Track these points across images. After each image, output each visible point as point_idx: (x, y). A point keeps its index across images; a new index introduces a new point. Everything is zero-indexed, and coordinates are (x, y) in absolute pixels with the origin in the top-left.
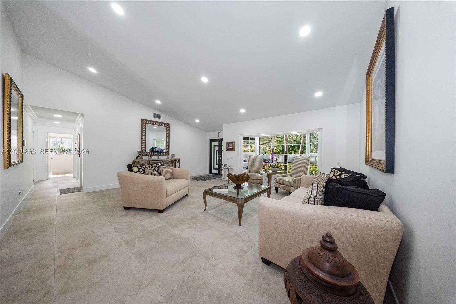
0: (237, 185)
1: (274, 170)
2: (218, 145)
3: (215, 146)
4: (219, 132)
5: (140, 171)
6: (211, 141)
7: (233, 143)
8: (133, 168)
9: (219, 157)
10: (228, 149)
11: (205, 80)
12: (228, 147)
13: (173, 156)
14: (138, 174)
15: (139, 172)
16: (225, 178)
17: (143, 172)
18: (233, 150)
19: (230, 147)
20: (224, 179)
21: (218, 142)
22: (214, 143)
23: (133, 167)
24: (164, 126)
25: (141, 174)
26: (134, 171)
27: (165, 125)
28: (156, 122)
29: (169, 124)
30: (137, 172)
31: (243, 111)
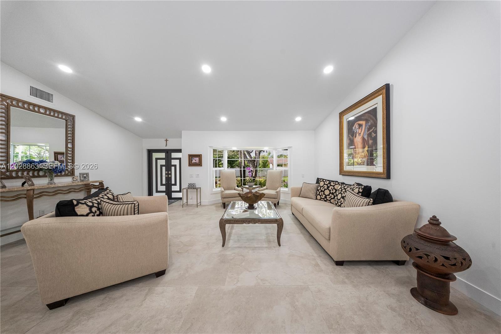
0: (249, 205)
1: (251, 185)
2: (165, 157)
3: (157, 159)
4: (166, 140)
5: (94, 212)
6: (150, 152)
7: (200, 156)
8: (75, 207)
9: (166, 174)
10: (191, 164)
11: (206, 69)
12: (192, 161)
13: (85, 177)
14: (90, 218)
15: (92, 214)
16: (187, 202)
17: (98, 213)
18: (200, 164)
19: (194, 161)
20: (186, 204)
21: (164, 153)
22: (155, 155)
23: (77, 205)
24: (61, 118)
25: (96, 217)
26: (79, 214)
27: (64, 117)
28: (39, 107)
29: (73, 117)
30: (87, 215)
31: (224, 119)
